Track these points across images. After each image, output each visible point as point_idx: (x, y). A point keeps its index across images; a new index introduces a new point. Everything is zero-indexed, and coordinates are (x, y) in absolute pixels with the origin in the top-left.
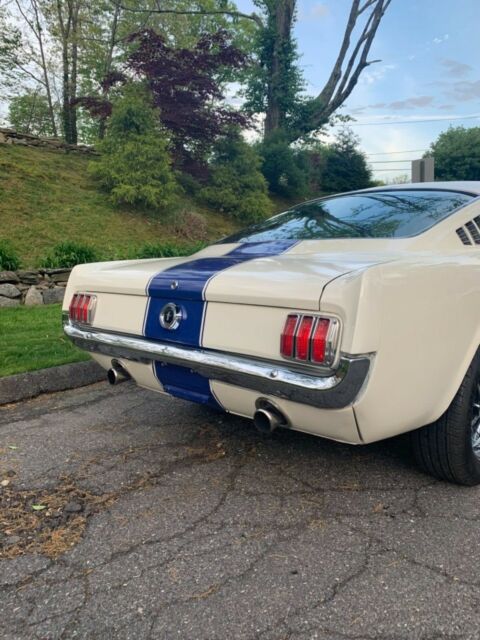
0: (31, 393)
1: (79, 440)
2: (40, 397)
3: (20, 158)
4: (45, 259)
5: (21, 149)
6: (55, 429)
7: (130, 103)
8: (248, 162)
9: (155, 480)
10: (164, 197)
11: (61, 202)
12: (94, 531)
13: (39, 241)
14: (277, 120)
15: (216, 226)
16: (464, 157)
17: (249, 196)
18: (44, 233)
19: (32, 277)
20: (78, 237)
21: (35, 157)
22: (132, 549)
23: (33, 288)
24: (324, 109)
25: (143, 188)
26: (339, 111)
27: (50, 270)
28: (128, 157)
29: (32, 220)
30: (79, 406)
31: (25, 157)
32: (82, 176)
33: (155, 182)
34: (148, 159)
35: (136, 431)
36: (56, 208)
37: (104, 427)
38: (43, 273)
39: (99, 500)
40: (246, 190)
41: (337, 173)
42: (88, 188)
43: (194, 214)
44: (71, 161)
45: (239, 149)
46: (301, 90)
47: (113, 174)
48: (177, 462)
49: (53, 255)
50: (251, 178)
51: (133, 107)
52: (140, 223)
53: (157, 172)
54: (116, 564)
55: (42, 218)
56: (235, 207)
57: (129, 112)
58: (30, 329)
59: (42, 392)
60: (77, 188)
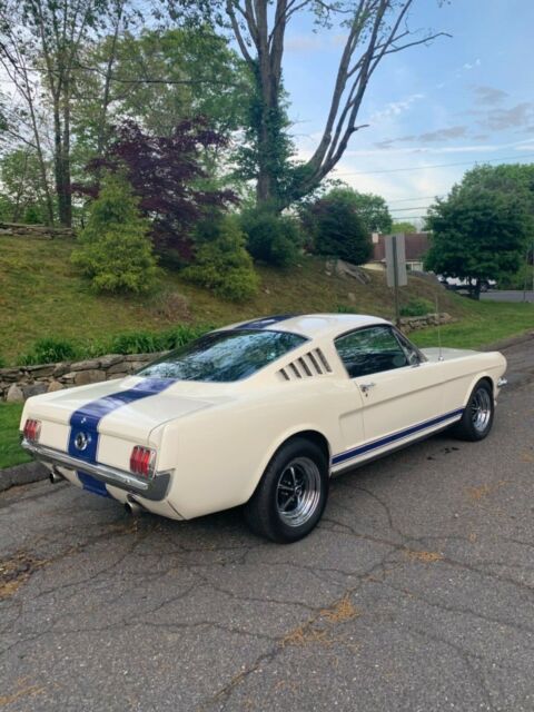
0: (4, 486)
1: (35, 523)
2: (12, 489)
3: (5, 251)
4: (26, 356)
5: (6, 239)
6: (19, 515)
7: (109, 195)
8: (231, 239)
9: (82, 549)
10: (145, 282)
11: (45, 293)
12: (33, 581)
13: (22, 335)
14: (268, 187)
15: (200, 303)
16: (467, 211)
17: (233, 273)
18: (26, 326)
19: (13, 375)
20: (59, 328)
21: (20, 247)
22: (53, 590)
23: (14, 386)
24: (315, 174)
25: (124, 275)
26: (330, 175)
27: (30, 367)
28: (108, 247)
29: (16, 314)
30: (41, 495)
31: (10, 248)
32: (67, 262)
33: (135, 268)
34: (128, 247)
35: (79, 515)
36: (39, 300)
37: (56, 511)
38: (23, 370)
39: (40, 563)
40: (230, 267)
41: (333, 236)
42: (71, 275)
43: (176, 295)
44: (56, 247)
45: (221, 227)
46: (292, 155)
47: (95, 264)
48: (101, 536)
49: (33, 352)
50: (235, 255)
51: (112, 200)
52: (121, 308)
53: (137, 259)
54: (41, 598)
55: (25, 311)
56: (220, 284)
57: (108, 203)
58: (9, 428)
59: (13, 485)
60: (61, 277)
